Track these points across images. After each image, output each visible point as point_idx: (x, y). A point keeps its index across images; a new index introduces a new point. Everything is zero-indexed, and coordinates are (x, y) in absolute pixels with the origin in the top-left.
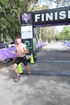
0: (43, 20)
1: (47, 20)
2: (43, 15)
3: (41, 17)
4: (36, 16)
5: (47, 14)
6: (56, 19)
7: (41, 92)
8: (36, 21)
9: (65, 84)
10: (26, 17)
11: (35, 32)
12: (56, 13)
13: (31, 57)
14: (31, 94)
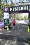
3: (12, 9)
5: (15, 8)
6: (19, 10)
8: (10, 11)
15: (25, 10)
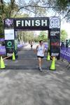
0: (23, 25)
1: (26, 25)
2: (23, 21)
3: (21, 23)
4: (17, 22)
5: (26, 21)
6: (33, 25)
7: (19, 82)
8: (17, 26)
9: (38, 75)
10: (9, 22)
11: (16, 35)
12: (33, 21)
13: (13, 55)
14: (11, 84)
15: (43, 25)
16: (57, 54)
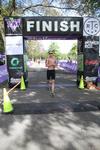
0: (38, 30)
1: (44, 30)
2: (38, 23)
3: (35, 25)
5: (44, 23)
6: (56, 30)
8: (29, 30)
12: (56, 23)
13: (21, 81)
15: (72, 30)
16: (94, 79)
